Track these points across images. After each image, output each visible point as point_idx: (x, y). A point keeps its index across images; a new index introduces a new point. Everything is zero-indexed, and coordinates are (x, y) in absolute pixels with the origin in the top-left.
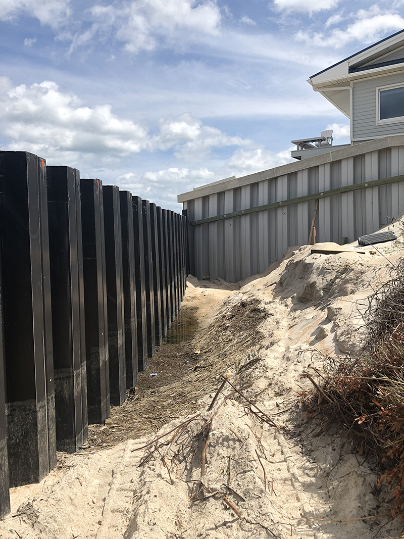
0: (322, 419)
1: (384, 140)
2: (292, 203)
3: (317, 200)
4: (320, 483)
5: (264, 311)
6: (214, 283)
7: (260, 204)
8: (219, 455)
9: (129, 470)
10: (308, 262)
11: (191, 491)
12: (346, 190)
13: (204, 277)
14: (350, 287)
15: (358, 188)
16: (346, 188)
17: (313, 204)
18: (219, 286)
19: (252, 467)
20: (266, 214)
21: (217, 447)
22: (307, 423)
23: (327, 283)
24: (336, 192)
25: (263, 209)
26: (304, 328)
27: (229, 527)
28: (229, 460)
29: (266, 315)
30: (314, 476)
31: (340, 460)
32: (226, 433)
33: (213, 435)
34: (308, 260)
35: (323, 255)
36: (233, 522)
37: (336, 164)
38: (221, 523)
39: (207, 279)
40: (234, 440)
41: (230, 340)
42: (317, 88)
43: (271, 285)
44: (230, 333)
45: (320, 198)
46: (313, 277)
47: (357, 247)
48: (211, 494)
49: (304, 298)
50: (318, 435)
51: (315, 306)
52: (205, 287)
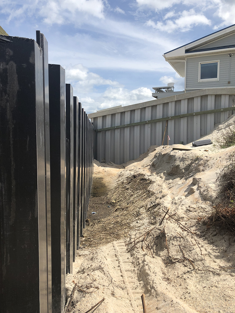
0: (216, 228)
1: (204, 91)
2: (153, 122)
3: (167, 121)
4: (222, 255)
5: (149, 180)
6: (108, 164)
7: (136, 122)
8: (173, 244)
9: (124, 254)
10: (172, 155)
11: (163, 260)
12: (183, 116)
13: (102, 161)
14: (201, 168)
15: (190, 115)
16: (183, 115)
17: (165, 123)
18: (112, 166)
19: (194, 248)
20: (139, 127)
21: (171, 241)
22: (207, 230)
23: (186, 166)
24: (178, 117)
25: (137, 124)
26: (179, 188)
27: (191, 273)
28: (180, 246)
29: (151, 182)
30: (218, 253)
31: (230, 245)
32: (174, 235)
33: (168, 236)
34: (172, 153)
35: (180, 151)
36: (191, 271)
37: (178, 102)
38: (186, 272)
39: (104, 162)
40: (179, 237)
41: (132, 195)
42: (167, 59)
43: (147, 166)
44: (131, 192)
45: (169, 120)
46: (178, 163)
47: (192, 147)
48: (176, 261)
49: (171, 173)
50: (215, 235)
51: (180, 177)
52: (104, 167)
